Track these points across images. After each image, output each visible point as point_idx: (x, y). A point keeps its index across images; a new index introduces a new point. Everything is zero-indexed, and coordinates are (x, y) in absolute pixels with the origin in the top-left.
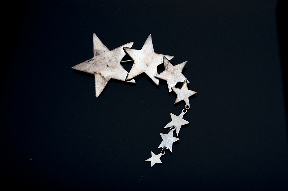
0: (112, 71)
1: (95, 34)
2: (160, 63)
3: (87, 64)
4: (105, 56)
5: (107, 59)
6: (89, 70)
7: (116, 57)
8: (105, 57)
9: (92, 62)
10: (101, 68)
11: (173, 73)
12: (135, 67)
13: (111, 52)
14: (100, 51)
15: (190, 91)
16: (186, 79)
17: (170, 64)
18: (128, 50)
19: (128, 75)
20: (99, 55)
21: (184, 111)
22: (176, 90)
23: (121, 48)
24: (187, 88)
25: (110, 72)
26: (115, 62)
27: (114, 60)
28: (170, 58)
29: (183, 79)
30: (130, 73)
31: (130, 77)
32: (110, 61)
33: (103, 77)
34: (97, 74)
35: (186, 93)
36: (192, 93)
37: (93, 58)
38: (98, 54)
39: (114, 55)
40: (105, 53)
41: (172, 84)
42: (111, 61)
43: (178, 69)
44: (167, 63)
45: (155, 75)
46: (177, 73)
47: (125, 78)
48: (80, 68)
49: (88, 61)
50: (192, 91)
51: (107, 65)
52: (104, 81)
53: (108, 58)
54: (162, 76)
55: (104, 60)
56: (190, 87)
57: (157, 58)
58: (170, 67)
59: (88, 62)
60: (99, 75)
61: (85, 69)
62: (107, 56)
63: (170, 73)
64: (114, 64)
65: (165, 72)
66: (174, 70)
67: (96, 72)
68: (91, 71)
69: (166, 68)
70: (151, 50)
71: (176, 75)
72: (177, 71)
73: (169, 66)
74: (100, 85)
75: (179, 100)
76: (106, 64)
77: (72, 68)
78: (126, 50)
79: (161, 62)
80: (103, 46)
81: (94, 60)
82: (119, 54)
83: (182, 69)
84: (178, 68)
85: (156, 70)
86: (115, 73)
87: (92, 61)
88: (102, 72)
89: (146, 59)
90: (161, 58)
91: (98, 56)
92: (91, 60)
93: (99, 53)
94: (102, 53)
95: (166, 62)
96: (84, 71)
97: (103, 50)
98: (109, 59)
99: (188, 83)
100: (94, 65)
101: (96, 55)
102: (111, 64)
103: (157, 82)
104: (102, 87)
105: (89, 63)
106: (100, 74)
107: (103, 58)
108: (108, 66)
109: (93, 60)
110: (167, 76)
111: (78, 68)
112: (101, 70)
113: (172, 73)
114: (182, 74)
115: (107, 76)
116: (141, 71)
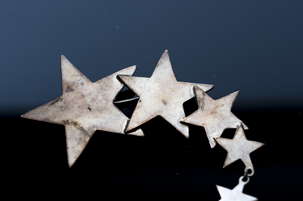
0: (97, 117)
1: (64, 57)
2: (188, 97)
3: (50, 108)
4: (85, 92)
5: (89, 96)
6: (54, 118)
7: (105, 92)
8: (84, 94)
9: (60, 104)
10: (78, 113)
11: (215, 112)
12: (141, 106)
13: (95, 84)
14: (74, 83)
15: (251, 143)
16: (241, 121)
17: (207, 97)
18: (126, 79)
19: (128, 122)
20: (72, 90)
21: (244, 180)
22: (225, 143)
23: (114, 77)
24: (244, 137)
25: (95, 119)
26: (104, 100)
27: (100, 97)
28: (206, 88)
29: (235, 122)
30: (132, 118)
31: (132, 125)
32: (93, 100)
33: (82, 129)
34: (69, 124)
35: (244, 146)
36: (255, 145)
37: (62, 97)
38: (70, 89)
39: (101, 89)
40: (84, 86)
41: (215, 131)
42: (95, 99)
43: (223, 105)
44: (202, 97)
45: (180, 119)
46: (223, 113)
47: (124, 127)
48: (37, 115)
49: (52, 102)
50: (255, 142)
51: (89, 108)
52: (82, 136)
53: (90, 94)
54: (195, 119)
55: (81, 98)
56: (249, 136)
57: (182, 89)
58: (208, 103)
59: (53, 104)
60: (73, 126)
61: (46, 116)
62: (87, 92)
63: (209, 112)
64: (101, 105)
65: (199, 111)
66: (217, 107)
67: (67, 121)
68: (57, 120)
69: (201, 104)
70: (170, 77)
71: (221, 116)
72: (222, 108)
73: (205, 102)
74: (75, 143)
75: (231, 159)
76: (85, 106)
77: (22, 116)
78: (123, 79)
79: (191, 95)
80: (80, 75)
81: (64, 101)
82: (110, 86)
83: (231, 105)
84: (222, 103)
85: (181, 110)
86: (103, 121)
87: (59, 102)
88: (80, 121)
89: (161, 92)
90: (188, 89)
91: (71, 93)
92: (57, 101)
93: (73, 88)
94: (77, 86)
95: (199, 94)
96: (45, 121)
97: (80, 82)
98: (92, 96)
99: (246, 128)
100: (64, 109)
101: (66, 91)
102: (95, 104)
103: (185, 131)
104: (79, 146)
105: (54, 105)
106: (75, 124)
107: (79, 95)
108: (90, 109)
109: (61, 101)
110: (203, 118)
111: (33, 116)
112: (77, 116)
113: (213, 113)
114: (232, 114)
115: (88, 126)
116: (153, 113)
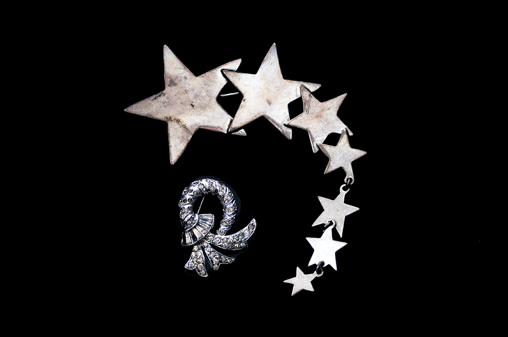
0: (200, 115)
1: (167, 47)
2: (294, 98)
3: (153, 103)
4: (187, 87)
5: (192, 92)
6: (157, 114)
7: (209, 88)
8: (187, 89)
9: (162, 99)
10: (181, 110)
11: (321, 116)
12: (245, 106)
13: (199, 79)
14: (177, 77)
15: (354, 150)
16: (346, 127)
17: (314, 99)
18: (230, 75)
19: (231, 122)
20: (175, 85)
21: (345, 189)
22: (327, 149)
23: (218, 72)
24: (348, 145)
25: (198, 117)
26: (207, 97)
27: (204, 94)
28: (313, 87)
29: (340, 127)
30: (235, 118)
31: (235, 125)
32: (196, 96)
33: (185, 127)
34: (172, 121)
35: (346, 154)
36: (359, 153)
37: (164, 92)
38: (173, 83)
39: (205, 85)
40: (187, 81)
41: (319, 136)
42: (198, 96)
43: (329, 109)
44: (308, 98)
45: (284, 121)
46: (329, 117)
47: (227, 127)
48: (139, 110)
49: (154, 96)
50: (359, 151)
51: (192, 104)
52: (185, 134)
53: (193, 90)
54: (299, 122)
55: (184, 94)
56: (353, 143)
57: (288, 88)
58: (314, 105)
59: (155, 98)
60: (176, 123)
61: (148, 112)
62: (190, 87)
63: (314, 116)
64: (204, 102)
65: (304, 115)
66: (323, 110)
67: (170, 118)
68: (160, 116)
69: (307, 107)
70: (277, 74)
71: (327, 120)
72: (328, 112)
73: (311, 104)
74: (178, 141)
75: (332, 166)
76: (188, 103)
77: (125, 110)
78: (228, 76)
79: (297, 95)
80: (183, 67)
81: (166, 95)
82: (214, 82)
83: (338, 109)
84: (329, 106)
85: (286, 112)
86: (206, 119)
87: (162, 97)
88: (181, 118)
89: (266, 91)
90: (295, 89)
91: (174, 87)
92: (160, 96)
93: (176, 81)
94: (180, 81)
95: (306, 95)
96: (148, 116)
97: (183, 76)
98: (195, 92)
99: (351, 134)
100: (168, 104)
101: (169, 86)
102: (198, 101)
103: (289, 133)
104: (181, 145)
105: (156, 100)
106: (178, 121)
107: (182, 90)
108: (193, 106)
109: (164, 96)
110: (307, 122)
111: (136, 110)
112: (180, 113)
113: (318, 116)
114: (338, 118)
115: (191, 124)
116: (257, 114)
